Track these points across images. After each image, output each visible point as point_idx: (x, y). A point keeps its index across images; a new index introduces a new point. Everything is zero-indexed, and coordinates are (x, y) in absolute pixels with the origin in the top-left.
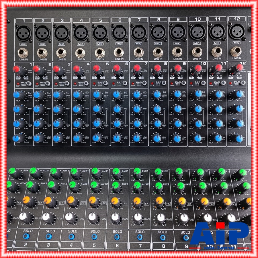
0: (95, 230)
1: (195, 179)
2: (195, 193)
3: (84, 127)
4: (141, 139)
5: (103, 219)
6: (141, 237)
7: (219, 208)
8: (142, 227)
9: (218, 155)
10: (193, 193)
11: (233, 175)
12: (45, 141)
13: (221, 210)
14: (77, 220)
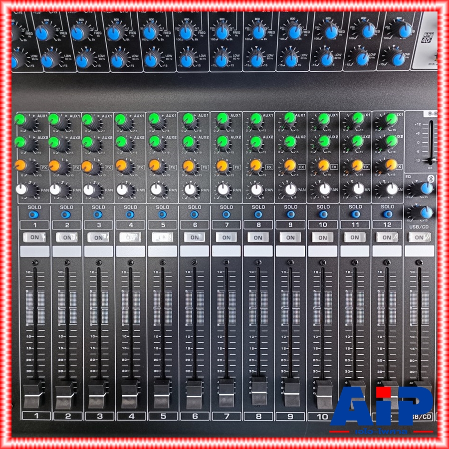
0: (162, 205)
1: (315, 128)
2: (312, 150)
3: (127, 37)
4: (230, 59)
5: (173, 190)
6: (227, 214)
7: (345, 173)
8: (230, 201)
9: (358, 87)
10: (309, 150)
11: (377, 120)
12: (62, 64)
13: (347, 175)
14: (134, 192)
